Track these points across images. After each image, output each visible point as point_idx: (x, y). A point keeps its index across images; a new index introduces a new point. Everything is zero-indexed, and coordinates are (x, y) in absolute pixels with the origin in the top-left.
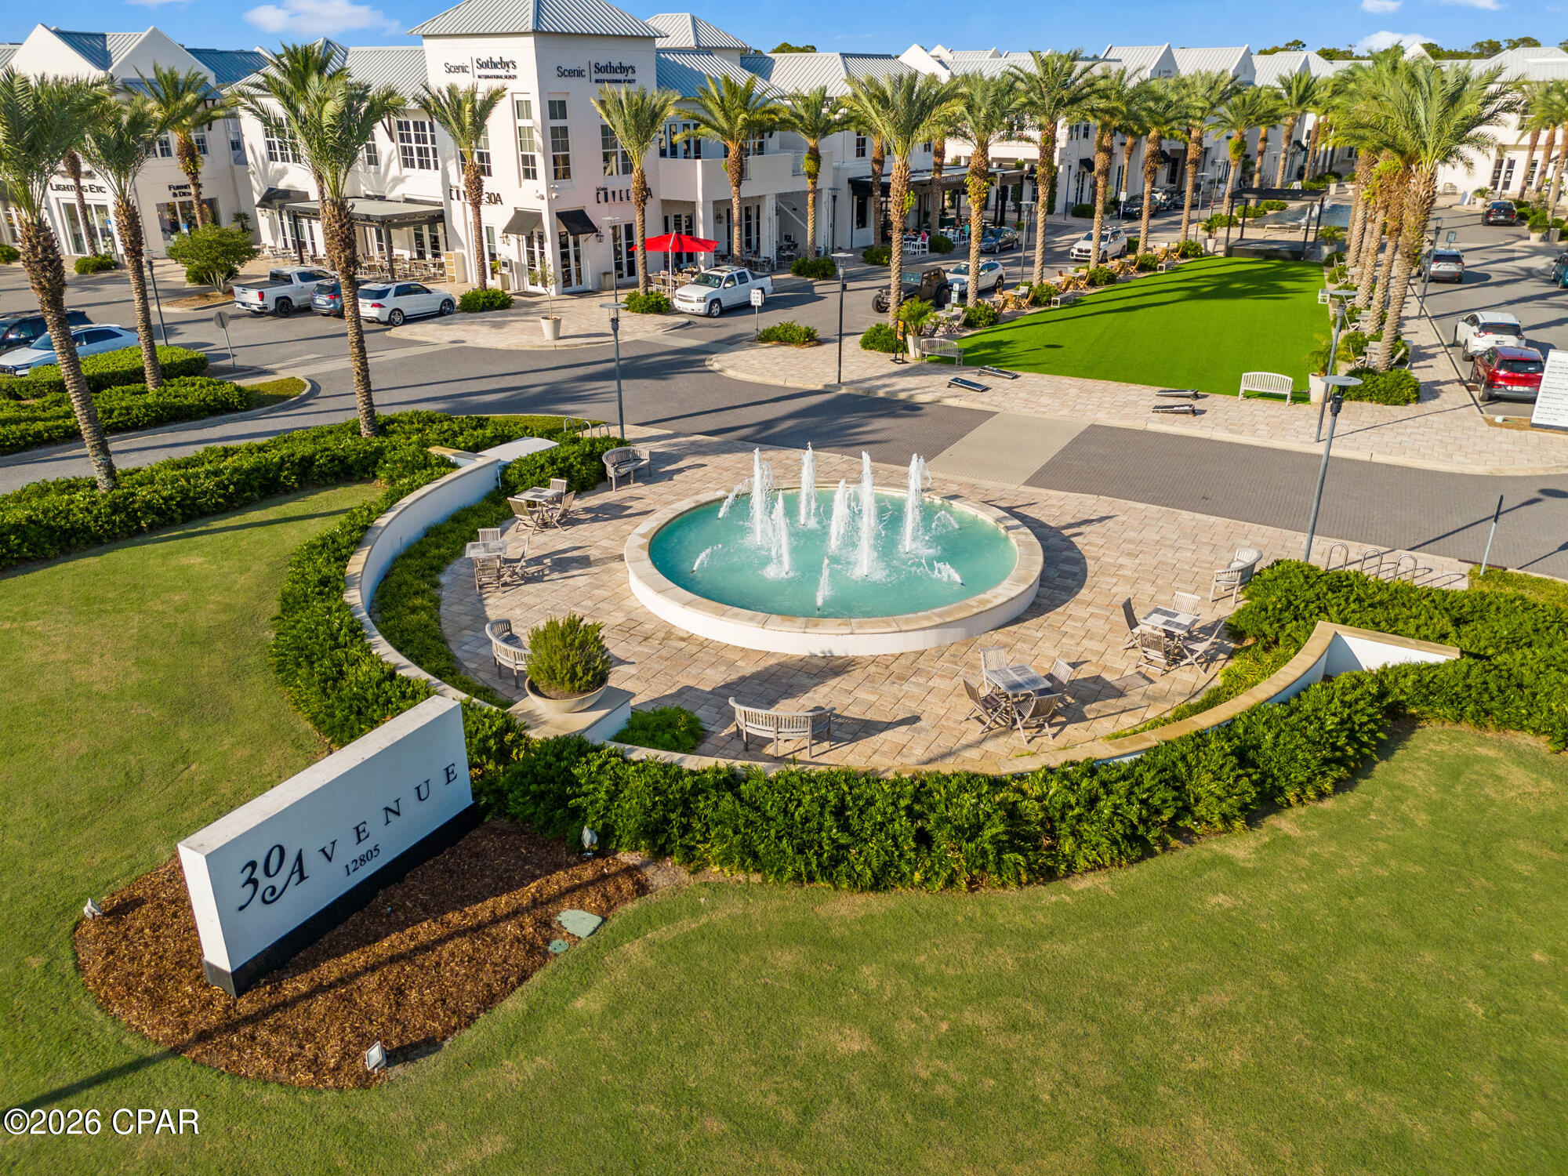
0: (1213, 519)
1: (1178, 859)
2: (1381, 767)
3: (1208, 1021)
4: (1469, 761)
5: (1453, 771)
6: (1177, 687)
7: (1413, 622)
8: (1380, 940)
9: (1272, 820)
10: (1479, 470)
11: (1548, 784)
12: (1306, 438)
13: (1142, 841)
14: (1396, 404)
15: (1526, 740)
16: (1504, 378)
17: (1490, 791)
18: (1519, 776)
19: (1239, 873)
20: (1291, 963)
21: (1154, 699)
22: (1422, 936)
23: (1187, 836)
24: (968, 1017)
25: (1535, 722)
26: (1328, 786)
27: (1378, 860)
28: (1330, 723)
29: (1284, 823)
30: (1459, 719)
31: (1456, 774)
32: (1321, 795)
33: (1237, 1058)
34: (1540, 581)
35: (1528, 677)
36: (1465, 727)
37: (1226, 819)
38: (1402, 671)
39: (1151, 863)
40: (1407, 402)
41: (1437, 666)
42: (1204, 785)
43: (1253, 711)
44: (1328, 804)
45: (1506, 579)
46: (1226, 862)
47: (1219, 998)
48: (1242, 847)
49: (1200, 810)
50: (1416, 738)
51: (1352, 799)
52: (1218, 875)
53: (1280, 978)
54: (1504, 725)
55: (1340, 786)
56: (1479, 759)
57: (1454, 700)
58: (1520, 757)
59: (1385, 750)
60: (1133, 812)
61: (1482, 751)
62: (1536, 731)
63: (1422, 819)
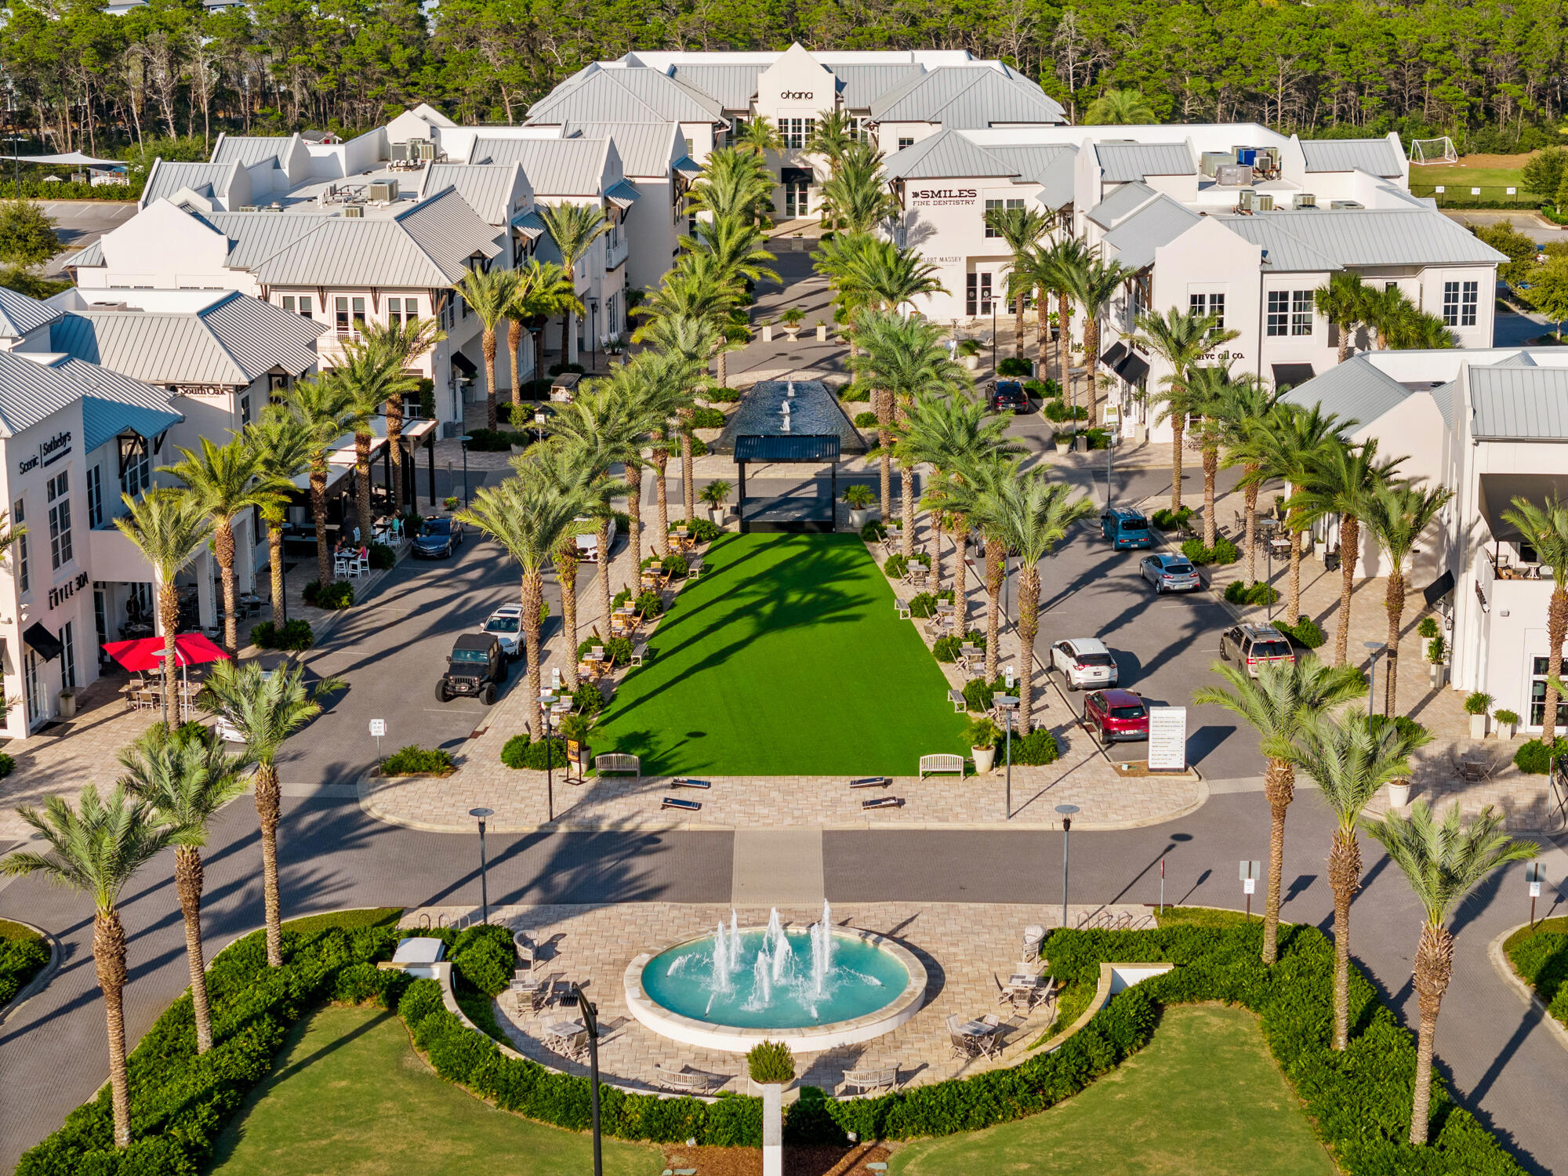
0: (982, 905)
1: (1093, 1088)
2: (1156, 1031)
3: (1139, 1129)
4: (1192, 1019)
5: (1188, 1025)
6: (1041, 1019)
7: (1143, 954)
8: (1184, 1092)
9: (1123, 1064)
10: (1129, 824)
11: (1228, 1021)
12: (996, 815)
13: (1079, 1083)
14: (1043, 763)
15: (1213, 1004)
16: (1116, 724)
17: (1206, 1030)
18: (1215, 1021)
19: (1121, 1086)
20: (1157, 1107)
21: (1035, 1026)
22: (1199, 1087)
23: (1093, 1078)
24: (1057, 1150)
25: (1215, 993)
26: (1141, 1043)
27: (1172, 1067)
28: (1132, 1013)
29: (1129, 1063)
30: (1181, 1002)
31: (1189, 1027)
32: (1139, 1048)
33: (1154, 1135)
34: (1194, 910)
35: (1207, 971)
36: (1185, 1004)
37: (1107, 1066)
38: (1150, 982)
39: (1085, 1092)
40: (1051, 760)
41: (1164, 976)
42: (1093, 1052)
43: (1098, 1015)
44: (1142, 1052)
45: (1177, 914)
46: (1113, 1083)
47: (1139, 1123)
48: (1117, 1076)
49: (1096, 1063)
50: (1166, 1015)
51: (1151, 1048)
52: (1114, 1088)
53: (1155, 1112)
54: (1203, 998)
55: (1146, 1042)
56: (1197, 1017)
57: (1178, 991)
58: (1214, 1012)
59: (1156, 1022)
60: (1073, 1069)
61: (1197, 1013)
62: (1218, 998)
63: (1183, 1048)
